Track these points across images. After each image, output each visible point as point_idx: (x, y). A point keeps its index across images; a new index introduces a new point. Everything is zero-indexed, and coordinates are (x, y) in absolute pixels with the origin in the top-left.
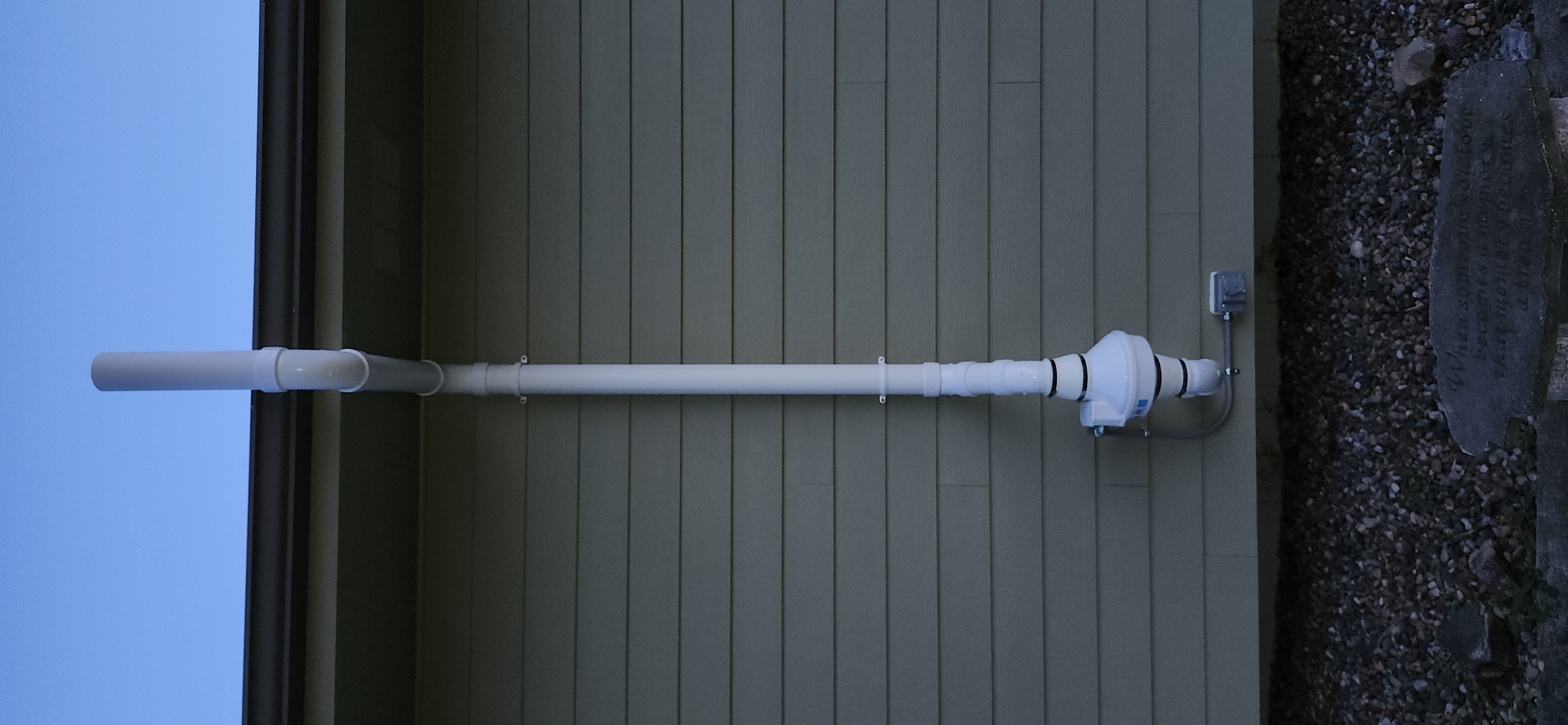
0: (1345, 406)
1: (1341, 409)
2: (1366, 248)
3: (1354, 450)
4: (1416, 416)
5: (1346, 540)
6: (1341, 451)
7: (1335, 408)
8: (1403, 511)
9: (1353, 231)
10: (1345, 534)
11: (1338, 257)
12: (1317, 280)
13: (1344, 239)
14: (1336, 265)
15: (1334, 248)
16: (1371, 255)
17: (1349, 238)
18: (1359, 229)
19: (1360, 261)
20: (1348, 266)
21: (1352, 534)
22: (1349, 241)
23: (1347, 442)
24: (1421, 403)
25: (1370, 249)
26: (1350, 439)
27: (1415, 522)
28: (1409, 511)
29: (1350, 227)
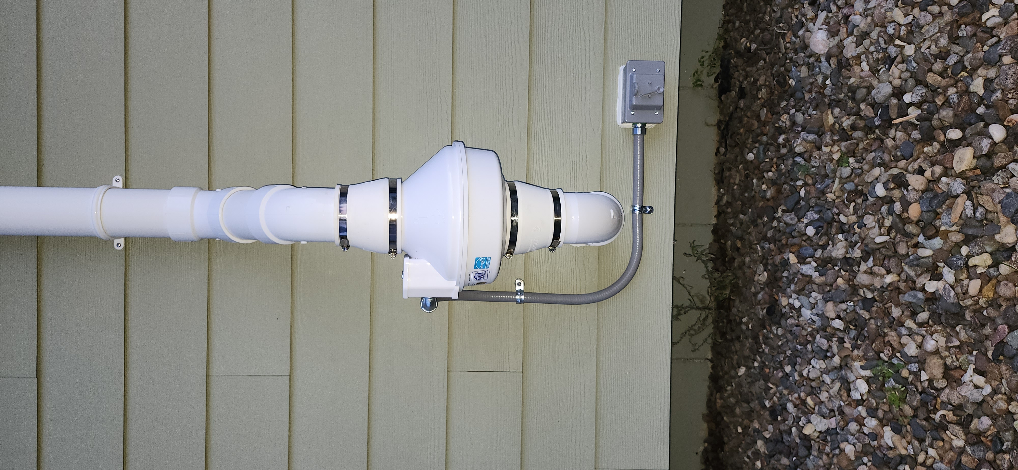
0: (793, 259)
1: (786, 263)
2: (832, 39)
3: (801, 319)
4: (902, 285)
5: (786, 437)
6: (784, 316)
7: (778, 259)
8: (871, 423)
9: (814, 20)
10: (782, 427)
11: (791, 59)
12: (763, 93)
13: (800, 33)
14: (789, 71)
15: (786, 49)
16: (840, 46)
17: (808, 30)
18: (822, 15)
19: (823, 59)
20: (804, 69)
21: (794, 429)
22: (808, 34)
23: (792, 307)
24: (911, 266)
25: (837, 39)
26: (797, 304)
27: (891, 444)
28: (882, 423)
29: (810, 14)
